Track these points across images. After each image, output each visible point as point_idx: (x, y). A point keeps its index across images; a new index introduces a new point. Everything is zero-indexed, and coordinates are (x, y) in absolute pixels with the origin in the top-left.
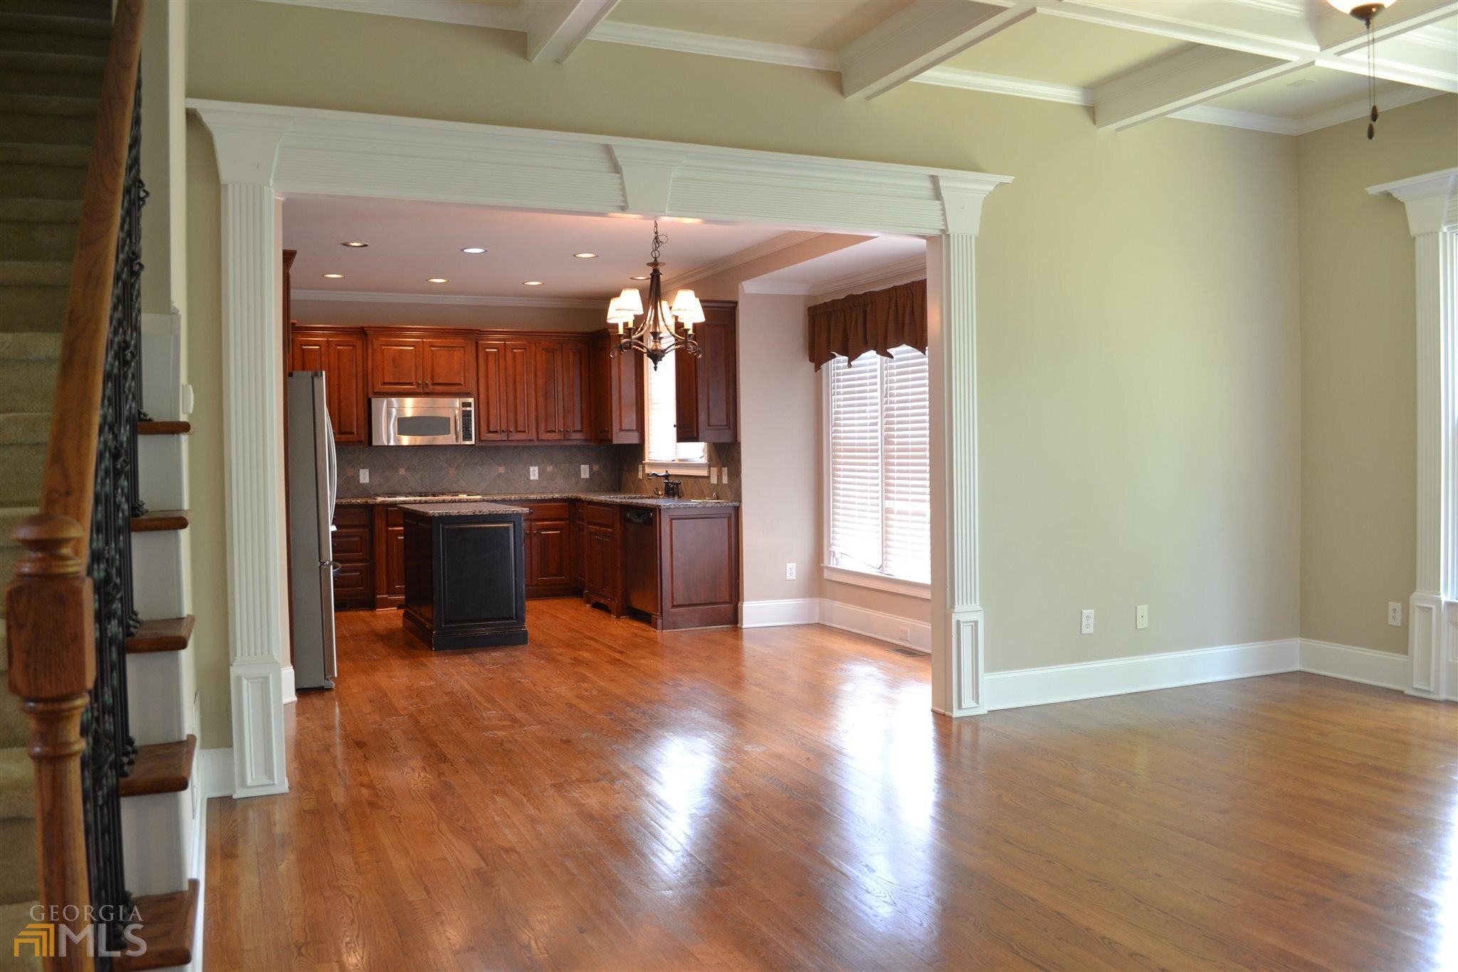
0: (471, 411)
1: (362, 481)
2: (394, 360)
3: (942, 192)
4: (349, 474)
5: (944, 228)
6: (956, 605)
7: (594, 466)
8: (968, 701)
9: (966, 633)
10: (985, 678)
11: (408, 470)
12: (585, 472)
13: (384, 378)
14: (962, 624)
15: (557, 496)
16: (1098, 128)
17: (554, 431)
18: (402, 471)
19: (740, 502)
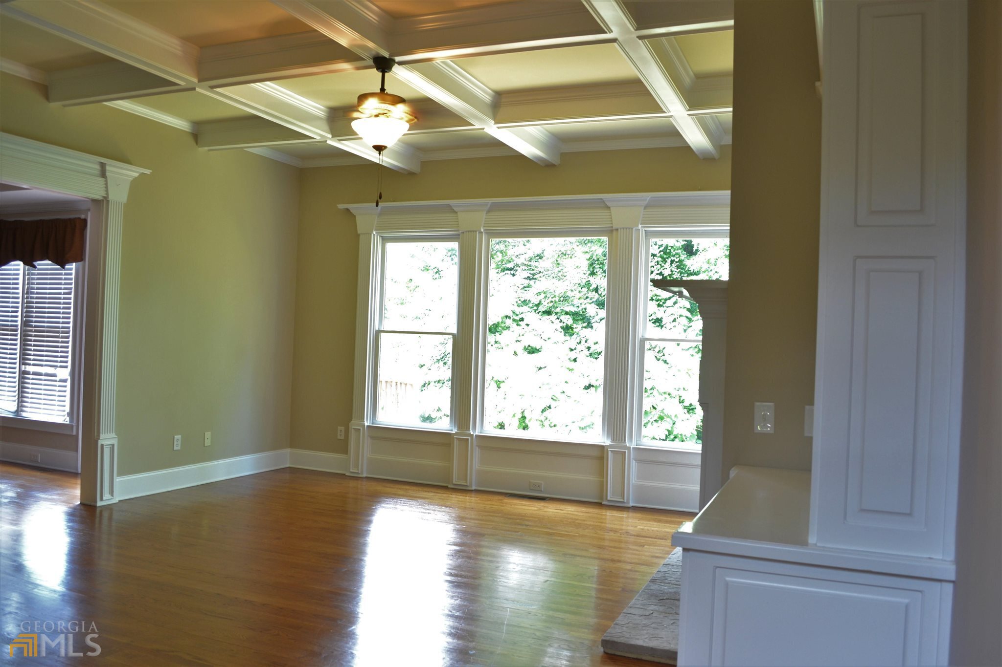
3: (107, 173)
5: (106, 196)
6: (101, 435)
8: (106, 496)
9: (107, 451)
10: (118, 480)
14: (104, 447)
16: (199, 147)
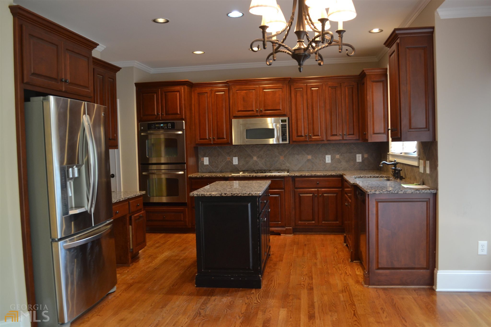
0: (286, 124)
1: (234, 163)
2: (243, 98)
4: (228, 160)
7: (365, 155)
11: (258, 157)
12: (359, 158)
13: (238, 108)
15: (334, 173)
17: (336, 135)
18: (255, 158)
19: (437, 189)
